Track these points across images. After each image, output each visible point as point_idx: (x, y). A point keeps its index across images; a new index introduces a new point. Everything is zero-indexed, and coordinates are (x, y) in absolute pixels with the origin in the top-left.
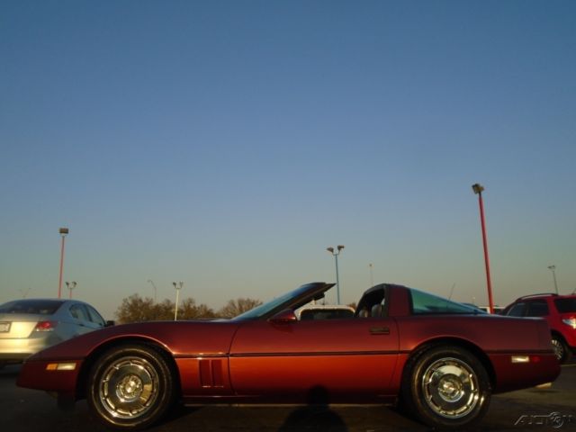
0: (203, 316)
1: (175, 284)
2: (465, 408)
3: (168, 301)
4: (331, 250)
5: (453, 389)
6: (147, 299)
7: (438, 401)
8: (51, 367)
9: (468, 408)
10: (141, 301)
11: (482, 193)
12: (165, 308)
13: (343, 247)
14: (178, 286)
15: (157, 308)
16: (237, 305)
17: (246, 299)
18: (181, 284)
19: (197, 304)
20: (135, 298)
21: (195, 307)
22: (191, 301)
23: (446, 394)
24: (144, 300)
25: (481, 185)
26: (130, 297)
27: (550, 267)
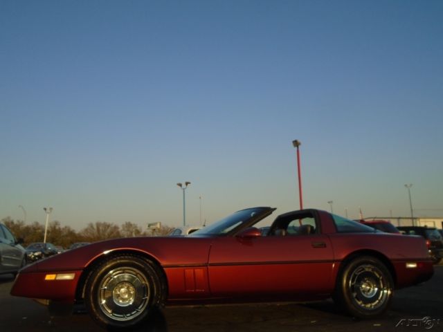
0: (67, 236)
1: (45, 209)
2: (377, 301)
3: (37, 223)
4: (180, 185)
5: (368, 288)
6: (18, 221)
7: (360, 297)
8: (49, 277)
9: (379, 301)
10: (12, 223)
11: (299, 147)
12: (35, 229)
13: (189, 183)
14: (48, 210)
15: (27, 229)
16: (95, 227)
17: (102, 222)
18: (51, 209)
19: (62, 226)
20: (7, 221)
21: (60, 229)
22: (56, 223)
23: (364, 291)
24: (15, 222)
25: (299, 141)
26: (3, 220)
27: (329, 202)
